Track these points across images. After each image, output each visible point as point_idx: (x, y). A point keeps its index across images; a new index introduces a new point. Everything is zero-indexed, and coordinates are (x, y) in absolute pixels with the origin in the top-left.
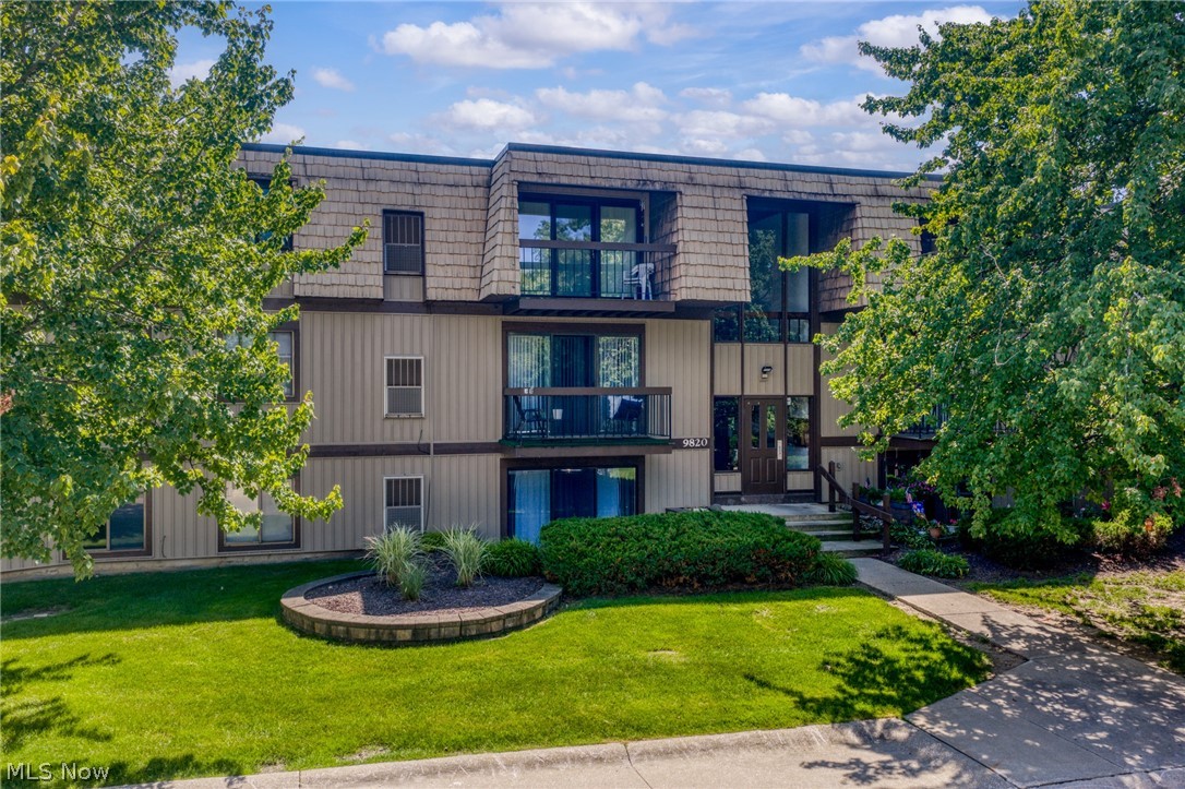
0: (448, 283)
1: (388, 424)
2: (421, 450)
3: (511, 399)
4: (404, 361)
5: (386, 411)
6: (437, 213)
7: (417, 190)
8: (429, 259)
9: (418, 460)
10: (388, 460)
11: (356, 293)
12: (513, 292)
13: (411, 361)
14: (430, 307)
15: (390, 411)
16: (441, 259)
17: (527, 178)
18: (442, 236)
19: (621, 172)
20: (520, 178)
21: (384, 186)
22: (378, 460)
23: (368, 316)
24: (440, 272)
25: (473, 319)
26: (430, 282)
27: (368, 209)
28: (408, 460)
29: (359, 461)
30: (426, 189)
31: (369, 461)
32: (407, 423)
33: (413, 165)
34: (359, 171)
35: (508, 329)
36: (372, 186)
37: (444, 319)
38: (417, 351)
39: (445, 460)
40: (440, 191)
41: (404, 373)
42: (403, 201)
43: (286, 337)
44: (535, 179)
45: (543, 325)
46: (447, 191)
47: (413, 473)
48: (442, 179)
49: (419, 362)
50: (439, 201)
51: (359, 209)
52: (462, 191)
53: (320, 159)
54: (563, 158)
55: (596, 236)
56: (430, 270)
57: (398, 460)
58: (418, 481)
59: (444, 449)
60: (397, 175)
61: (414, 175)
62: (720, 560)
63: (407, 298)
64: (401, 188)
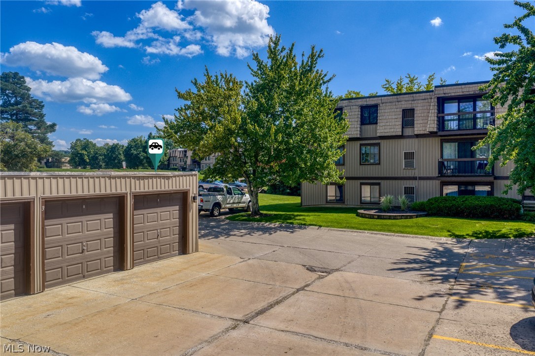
0: (421, 129)
1: (405, 171)
2: (415, 178)
3: (441, 165)
4: (409, 152)
5: (404, 167)
6: (418, 108)
7: (413, 102)
8: (415, 122)
9: (414, 181)
10: (405, 181)
11: (394, 134)
12: (433, 130)
13: (411, 152)
14: (418, 136)
15: (405, 166)
16: (419, 122)
17: (440, 96)
18: (420, 115)
19: (474, 89)
20: (438, 96)
21: (403, 103)
22: (402, 181)
23: (399, 140)
24: (419, 126)
25: (428, 139)
26: (416, 129)
27: (398, 110)
28: (411, 181)
29: (397, 181)
30: (416, 102)
31: (399, 181)
32: (410, 171)
33: (412, 95)
34: (396, 99)
35: (442, 142)
36: (400, 103)
37: (422, 139)
38: (413, 149)
39: (422, 182)
40: (420, 102)
41: (409, 156)
42: (408, 106)
43: (377, 147)
44: (443, 95)
45: (455, 139)
46: (422, 101)
47: (412, 185)
48: (421, 98)
49: (414, 152)
50: (419, 105)
51: (396, 110)
52: (427, 101)
53: (385, 98)
54: (453, 87)
55: (475, 109)
56: (415, 125)
57: (408, 181)
58: (414, 187)
59: (421, 178)
60: (407, 99)
61: (412, 98)
63: (410, 134)
64: (408, 103)
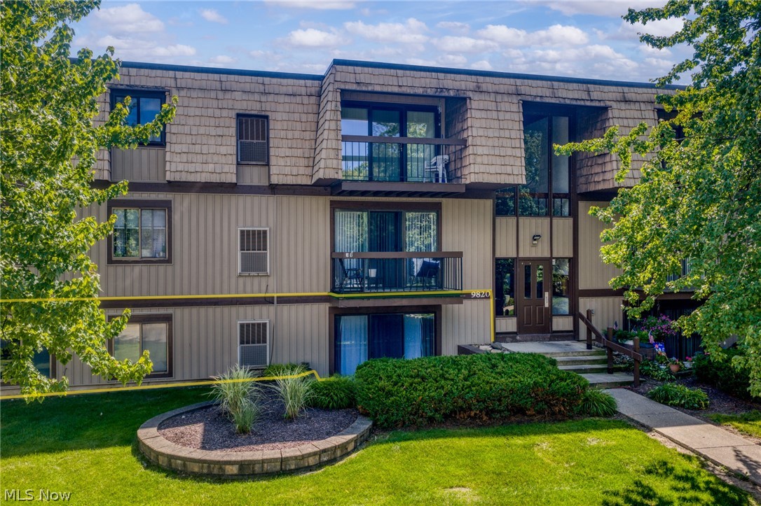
0: (287, 170)
1: (241, 280)
2: (268, 301)
3: (337, 261)
4: (254, 231)
5: (239, 270)
6: (279, 116)
7: (263, 98)
8: (272, 152)
9: (265, 308)
10: (241, 309)
11: (215, 179)
12: (336, 176)
13: (259, 231)
14: (274, 189)
15: (242, 271)
16: (282, 152)
17: (348, 87)
18: (283, 134)
19: (423, 82)
20: (343, 87)
21: (238, 95)
22: (234, 309)
23: (226, 197)
24: (281, 162)
25: (307, 199)
26: (274, 170)
27: (225, 113)
28: (257, 308)
29: (218, 309)
30: (271, 98)
31: (226, 309)
32: (256, 280)
33: (260, 79)
34: (218, 84)
35: (334, 206)
36: (228, 95)
37: (285, 199)
38: (264, 223)
39: (285, 308)
40: (281, 99)
41: (254, 241)
42: (252, 107)
43: (162, 213)
44: (354, 87)
45: (362, 203)
46: (287, 99)
47: (261, 318)
48: (284, 90)
49: (265, 232)
50: (280, 108)
51: (218, 113)
52: (298, 99)
53: (187, 75)
54: (377, 71)
55: (403, 132)
56: (273, 161)
57: (249, 309)
58: (265, 325)
59: (283, 301)
60: (247, 87)
61: (262, 87)
62: (505, 397)
63: (256, 183)
64: (251, 97)
